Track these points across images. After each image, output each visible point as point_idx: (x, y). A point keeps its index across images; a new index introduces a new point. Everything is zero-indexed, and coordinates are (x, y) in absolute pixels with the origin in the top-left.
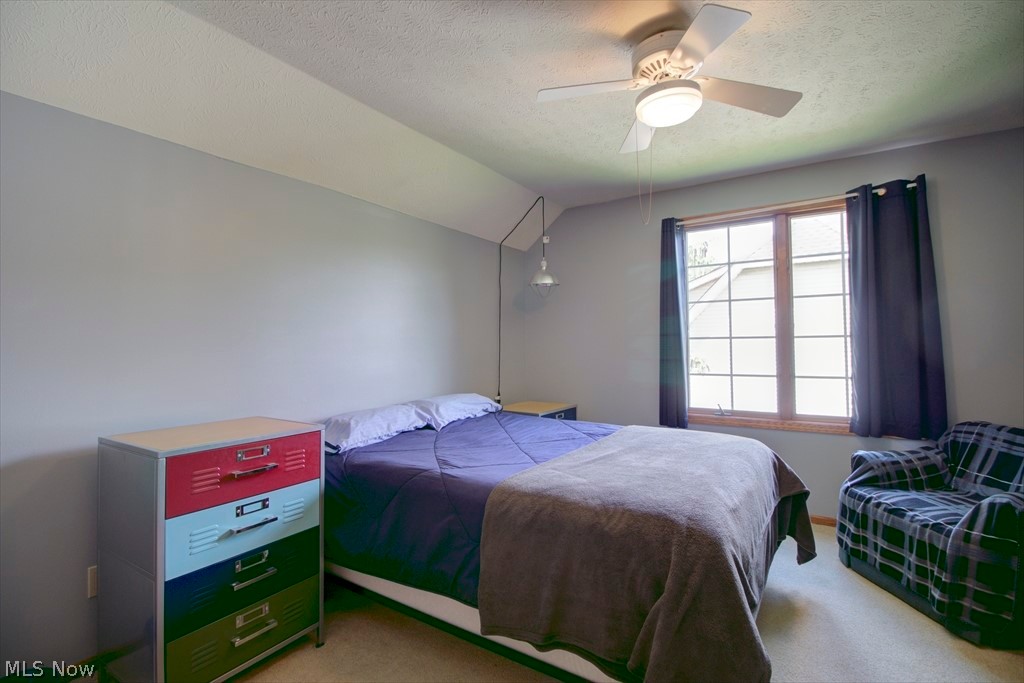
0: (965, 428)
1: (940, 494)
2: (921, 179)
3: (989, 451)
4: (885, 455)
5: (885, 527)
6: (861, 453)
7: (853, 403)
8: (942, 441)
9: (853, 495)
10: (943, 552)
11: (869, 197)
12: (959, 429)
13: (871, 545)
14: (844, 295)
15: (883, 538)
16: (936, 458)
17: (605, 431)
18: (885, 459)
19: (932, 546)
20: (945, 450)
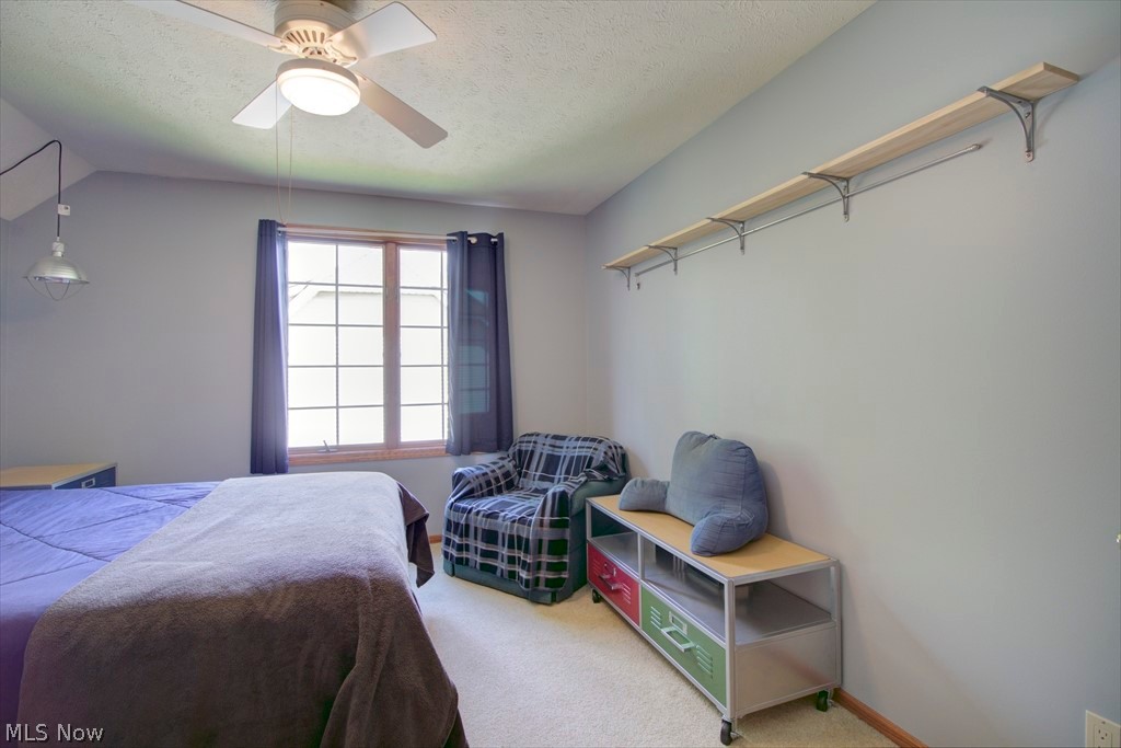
0: (526, 439)
1: (515, 494)
2: (501, 236)
3: (541, 454)
4: (478, 469)
5: (484, 530)
6: (460, 470)
7: (449, 427)
8: (511, 451)
9: (457, 509)
10: (527, 540)
11: (466, 244)
12: (522, 439)
13: (472, 549)
14: (442, 327)
15: (482, 540)
16: (509, 466)
17: (194, 493)
18: (477, 472)
19: (519, 538)
20: (514, 458)
